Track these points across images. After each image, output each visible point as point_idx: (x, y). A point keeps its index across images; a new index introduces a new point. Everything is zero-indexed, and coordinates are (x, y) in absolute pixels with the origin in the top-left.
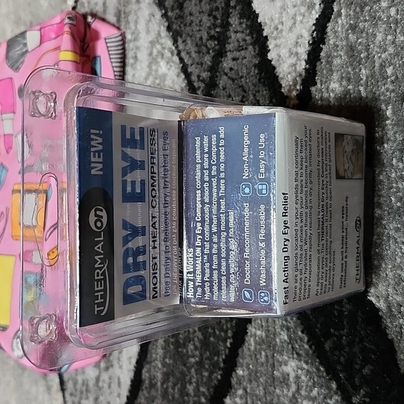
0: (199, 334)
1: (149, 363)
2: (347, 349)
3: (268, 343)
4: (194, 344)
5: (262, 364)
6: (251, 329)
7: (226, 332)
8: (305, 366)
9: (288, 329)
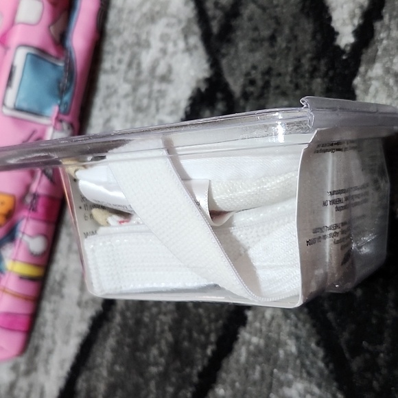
1: (90, 369)
2: (384, 371)
3: (267, 354)
4: (159, 349)
5: (255, 383)
6: (244, 334)
7: (207, 335)
8: (316, 390)
9: (298, 338)
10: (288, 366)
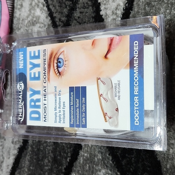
0: (52, 155)
2: (134, 165)
3: (90, 160)
4: (48, 160)
5: (87, 171)
6: (81, 153)
7: (67, 154)
8: (110, 172)
9: (102, 153)
10: (99, 164)
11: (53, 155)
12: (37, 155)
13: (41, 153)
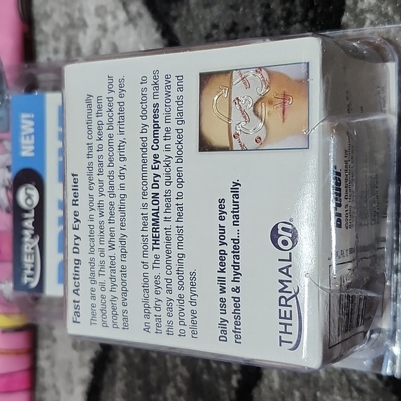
10: (333, 387)
11: (189, 370)
12: (143, 374)
13: (153, 368)
